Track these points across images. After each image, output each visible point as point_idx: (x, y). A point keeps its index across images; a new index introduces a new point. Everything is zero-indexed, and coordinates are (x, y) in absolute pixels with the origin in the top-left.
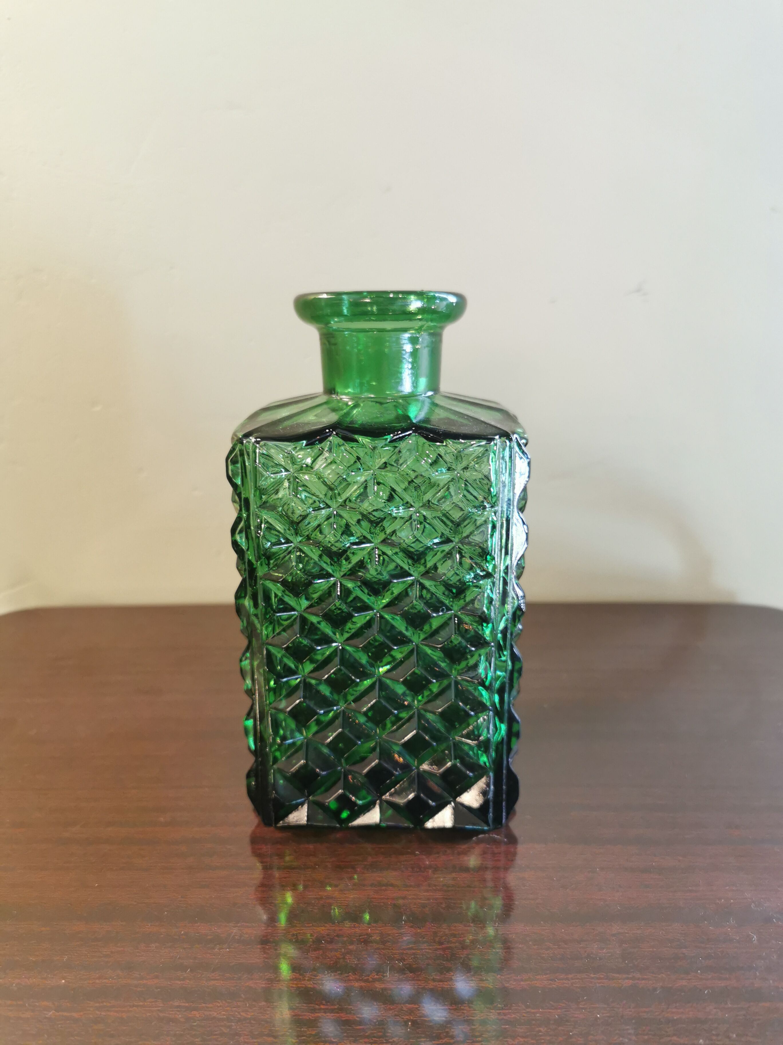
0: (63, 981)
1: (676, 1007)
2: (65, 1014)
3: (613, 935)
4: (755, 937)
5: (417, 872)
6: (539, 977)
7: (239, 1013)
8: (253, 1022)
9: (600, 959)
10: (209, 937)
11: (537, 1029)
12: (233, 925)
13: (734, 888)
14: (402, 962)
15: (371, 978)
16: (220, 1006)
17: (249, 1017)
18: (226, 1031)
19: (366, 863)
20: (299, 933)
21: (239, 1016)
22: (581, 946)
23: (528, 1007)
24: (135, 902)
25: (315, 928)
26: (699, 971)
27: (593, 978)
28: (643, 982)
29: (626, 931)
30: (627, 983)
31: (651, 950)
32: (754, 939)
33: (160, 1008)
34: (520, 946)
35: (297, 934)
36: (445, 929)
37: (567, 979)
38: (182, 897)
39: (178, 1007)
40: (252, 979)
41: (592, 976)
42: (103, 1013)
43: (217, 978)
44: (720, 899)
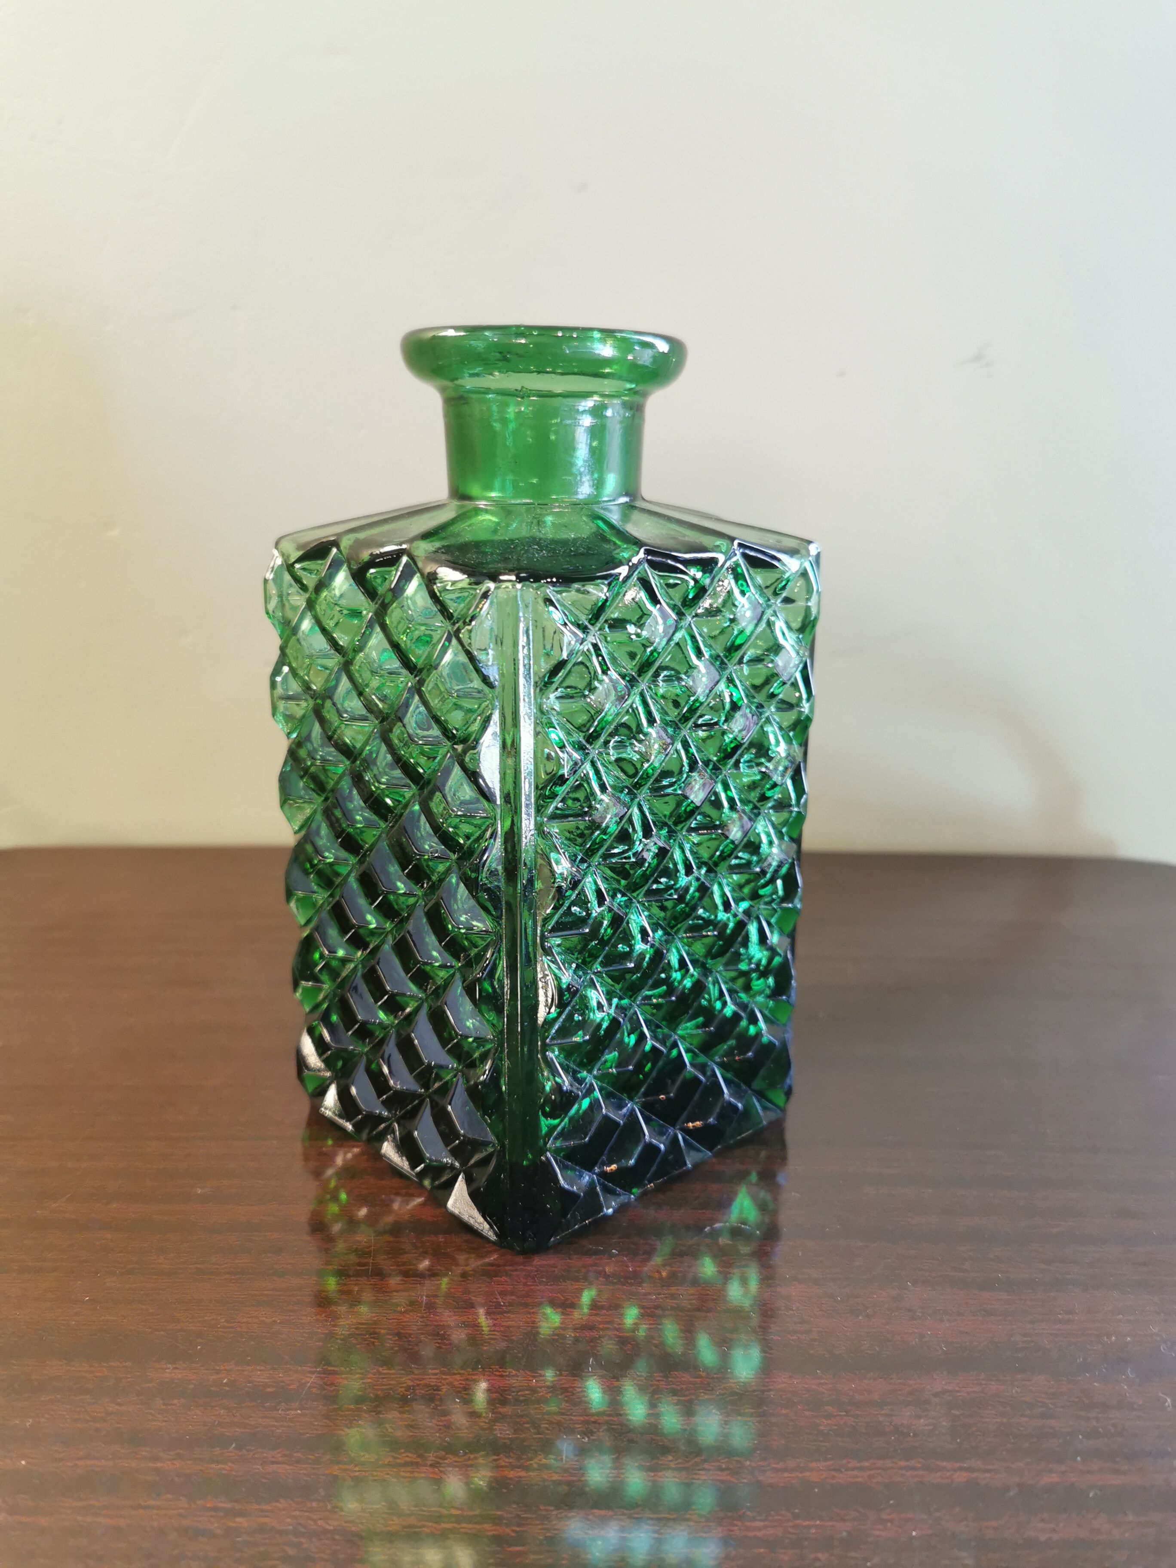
0: (23, 1462)
1: (1043, 1520)
2: (24, 1519)
3: (936, 1395)
4: (1169, 1400)
5: (615, 1284)
6: (814, 1464)
7: (315, 1521)
8: (337, 1537)
9: (915, 1435)
10: (268, 1390)
11: (811, 1556)
12: (309, 1369)
13: (1132, 1318)
14: (588, 1438)
15: (536, 1463)
16: (284, 1509)
17: (332, 1528)
18: (291, 1552)
19: (529, 1268)
20: (418, 1385)
21: (315, 1527)
22: (883, 1412)
23: (796, 1516)
24: (150, 1328)
25: (444, 1377)
26: (1079, 1458)
27: (901, 1468)
28: (988, 1475)
29: (957, 1389)
30: (960, 1477)
31: (999, 1420)
32: (1167, 1404)
33: (181, 1511)
34: (783, 1411)
35: (413, 1386)
36: (658, 1381)
37: (861, 1469)
38: (227, 1322)
39: (215, 1509)
40: (338, 1463)
41: (903, 1463)
42: (89, 1519)
43: (280, 1459)
44: (1109, 1335)
